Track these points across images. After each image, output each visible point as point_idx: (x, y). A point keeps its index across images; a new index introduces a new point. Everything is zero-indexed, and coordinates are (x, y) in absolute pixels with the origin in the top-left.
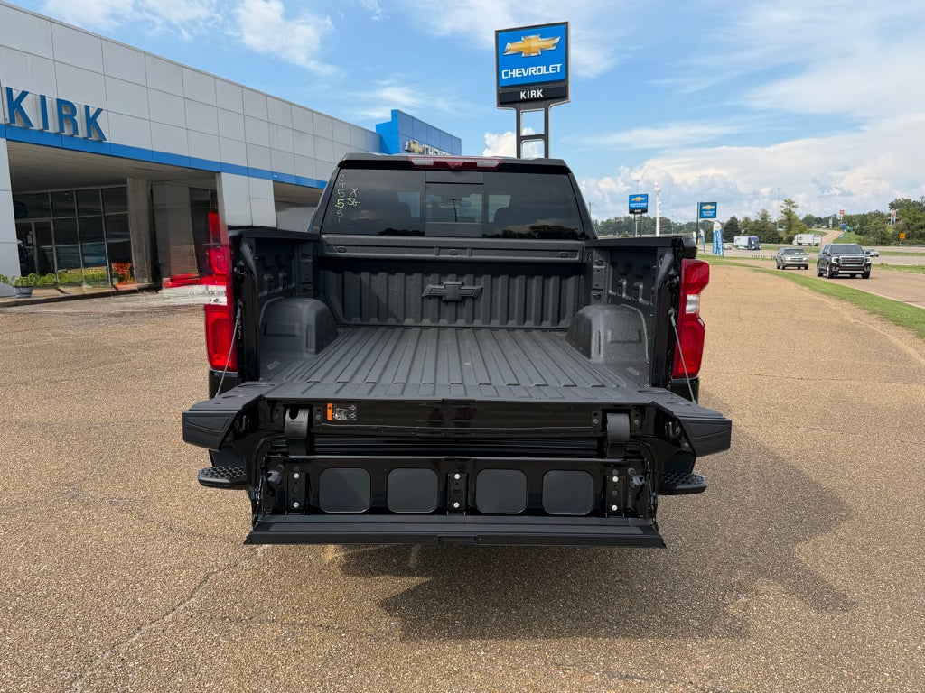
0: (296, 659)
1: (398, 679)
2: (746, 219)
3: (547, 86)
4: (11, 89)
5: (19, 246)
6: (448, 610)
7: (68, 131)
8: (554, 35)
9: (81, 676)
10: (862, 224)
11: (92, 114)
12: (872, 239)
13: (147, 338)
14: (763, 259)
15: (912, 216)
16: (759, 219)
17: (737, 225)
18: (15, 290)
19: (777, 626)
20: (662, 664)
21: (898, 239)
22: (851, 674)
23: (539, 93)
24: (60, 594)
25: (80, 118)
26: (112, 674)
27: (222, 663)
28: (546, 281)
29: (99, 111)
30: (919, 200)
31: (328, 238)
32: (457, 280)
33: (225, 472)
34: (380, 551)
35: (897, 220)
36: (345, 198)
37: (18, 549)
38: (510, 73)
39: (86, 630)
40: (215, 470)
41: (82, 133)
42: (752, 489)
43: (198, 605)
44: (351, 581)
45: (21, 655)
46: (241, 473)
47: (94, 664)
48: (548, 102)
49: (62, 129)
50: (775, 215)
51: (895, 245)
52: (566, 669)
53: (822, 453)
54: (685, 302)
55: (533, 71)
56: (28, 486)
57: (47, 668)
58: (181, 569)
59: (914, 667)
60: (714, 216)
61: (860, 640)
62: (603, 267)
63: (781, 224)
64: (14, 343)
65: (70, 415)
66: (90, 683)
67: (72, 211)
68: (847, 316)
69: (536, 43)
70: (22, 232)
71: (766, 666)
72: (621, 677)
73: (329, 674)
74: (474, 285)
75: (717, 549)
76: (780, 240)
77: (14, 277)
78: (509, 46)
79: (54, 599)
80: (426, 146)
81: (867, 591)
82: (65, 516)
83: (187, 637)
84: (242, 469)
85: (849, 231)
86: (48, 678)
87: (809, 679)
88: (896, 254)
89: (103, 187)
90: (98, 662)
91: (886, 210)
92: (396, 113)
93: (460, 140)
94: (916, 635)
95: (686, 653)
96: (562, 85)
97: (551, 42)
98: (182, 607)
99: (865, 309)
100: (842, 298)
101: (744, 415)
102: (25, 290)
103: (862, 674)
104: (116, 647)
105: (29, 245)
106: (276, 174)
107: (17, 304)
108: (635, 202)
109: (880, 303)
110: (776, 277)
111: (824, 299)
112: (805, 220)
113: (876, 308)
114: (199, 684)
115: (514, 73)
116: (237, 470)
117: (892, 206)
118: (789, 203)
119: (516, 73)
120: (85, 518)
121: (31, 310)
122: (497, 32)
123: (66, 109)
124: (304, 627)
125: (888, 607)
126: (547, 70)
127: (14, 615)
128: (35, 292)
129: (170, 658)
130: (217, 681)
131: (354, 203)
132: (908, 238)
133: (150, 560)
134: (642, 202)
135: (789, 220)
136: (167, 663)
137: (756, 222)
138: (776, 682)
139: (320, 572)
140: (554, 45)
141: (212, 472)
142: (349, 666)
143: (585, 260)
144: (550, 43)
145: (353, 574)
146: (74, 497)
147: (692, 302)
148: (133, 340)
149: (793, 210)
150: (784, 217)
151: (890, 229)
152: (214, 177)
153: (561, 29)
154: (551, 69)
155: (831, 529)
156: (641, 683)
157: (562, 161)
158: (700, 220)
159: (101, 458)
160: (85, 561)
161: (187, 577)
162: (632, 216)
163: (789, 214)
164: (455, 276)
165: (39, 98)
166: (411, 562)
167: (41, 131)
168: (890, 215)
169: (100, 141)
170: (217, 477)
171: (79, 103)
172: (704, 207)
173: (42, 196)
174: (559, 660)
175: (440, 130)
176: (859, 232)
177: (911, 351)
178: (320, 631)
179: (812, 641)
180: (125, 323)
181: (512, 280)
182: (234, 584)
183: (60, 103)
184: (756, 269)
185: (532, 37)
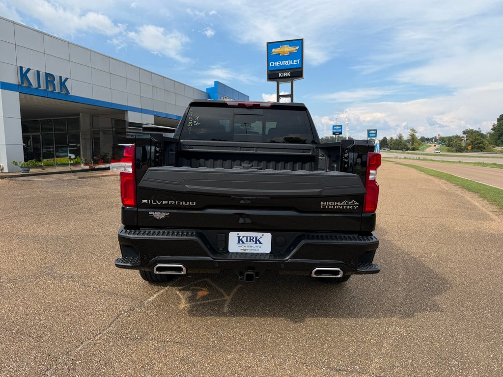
0: (165, 360)
1: (219, 371)
2: (391, 138)
3: (292, 71)
4: (22, 67)
5: (24, 147)
6: (245, 334)
7: (50, 89)
8: (295, 45)
9: (51, 368)
10: (449, 142)
11: (63, 80)
12: (454, 149)
13: (88, 193)
14: (400, 158)
15: (474, 138)
16: (398, 138)
17: (386, 141)
18: (21, 169)
19: (417, 344)
20: (357, 363)
21: (467, 149)
22: (457, 369)
23: (289, 74)
24: (40, 324)
25: (57, 82)
26: (67, 367)
27: (125, 361)
28: (295, 165)
29: (67, 79)
30: (477, 130)
31: (183, 142)
32: (249, 164)
33: (129, 260)
34: (208, 303)
35: (467, 140)
36: (193, 122)
37: (19, 301)
38: (274, 64)
39: (54, 343)
40: (124, 259)
41: (58, 90)
42: (400, 272)
43: (113, 331)
44: (194, 319)
45: (19, 357)
46: (137, 261)
47: (58, 362)
48: (293, 78)
49: (47, 88)
50: (406, 137)
51: (466, 152)
52: (307, 366)
53: (435, 255)
54: (369, 174)
55: (286, 63)
56: (25, 268)
57: (32, 363)
58: (105, 312)
59: (489, 366)
60: (376, 136)
61: (460, 351)
62: (324, 158)
63: (409, 141)
64: (20, 195)
65: (48, 232)
66: (55, 372)
67: (51, 130)
68: (444, 186)
69: (287, 49)
70: (25, 139)
71: (412, 365)
72: (337, 370)
73: (182, 368)
74: (258, 166)
75: (384, 303)
76: (408, 149)
77: (20, 162)
78: (273, 50)
79: (37, 327)
81: (462, 325)
82: (44, 284)
83: (107, 348)
84: (138, 259)
85: (443, 145)
86: (33, 369)
87: (435, 372)
88: (466, 156)
89: (68, 118)
90: (60, 361)
91: (461, 134)
92: (217, 83)
93: (249, 97)
94: (489, 349)
95: (370, 358)
96: (300, 70)
98: (105, 332)
99: (453, 183)
100: (441, 178)
101: (395, 235)
102: (26, 169)
103: (463, 370)
104: (70, 353)
105: (29, 146)
106: (156, 112)
107: (22, 176)
108: (336, 129)
109: (460, 180)
110: (407, 167)
111: (432, 178)
112: (420, 139)
113: (459, 183)
114: (113, 373)
116: (135, 259)
117: (464, 133)
118: (413, 130)
119: (277, 64)
120: (54, 285)
121: (29, 179)
122: (268, 43)
123: (50, 77)
124: (169, 343)
125: (474, 334)
126: (293, 62)
127: (16, 335)
128: (31, 170)
129: (98, 359)
130: (123, 372)
131: (197, 124)
132: (472, 149)
133: (88, 307)
134: (339, 129)
135: (413, 139)
136: (96, 361)
137: (396, 140)
138: (418, 373)
139: (177, 314)
140: (296, 50)
141: (122, 260)
142: (193, 364)
143: (315, 154)
144: (294, 49)
145: (195, 315)
146: (49, 274)
147: (373, 174)
148: (81, 194)
149: (415, 134)
150: (410, 138)
151: (463, 144)
152: (124, 113)
153: (300, 42)
154: (294, 62)
155: (442, 294)
156: (347, 374)
157: (303, 104)
158: (369, 139)
159: (64, 254)
160: (53, 307)
161: (108, 316)
162: (334, 136)
163: (413, 136)
164: (248, 162)
165: (36, 72)
166: (225, 309)
167: (37, 88)
168: (463, 137)
169: (66, 94)
170: (125, 263)
171: (56, 74)
172: (370, 132)
173: (36, 122)
174: (303, 361)
175: (238, 92)
176: (448, 146)
177: (477, 204)
178: (177, 345)
179: (435, 352)
180: (77, 186)
181: (277, 164)
182: (132, 320)
183: (47, 75)
184: (397, 163)
185: (285, 46)
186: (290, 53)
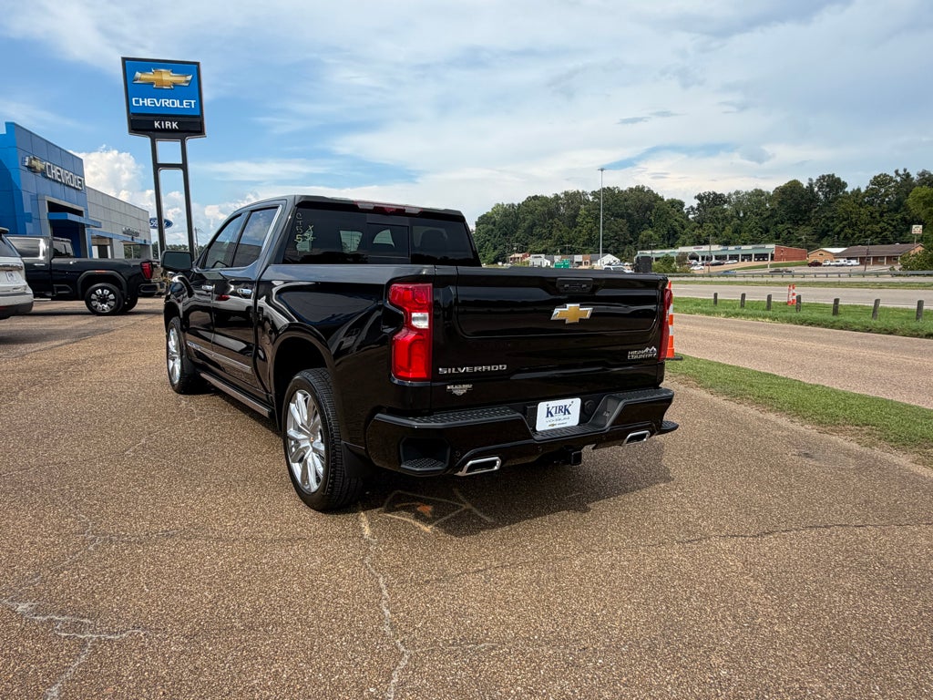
3: (181, 120)
8: (184, 73)
23: (174, 125)
36: (303, 234)
38: (141, 102)
48: (184, 134)
55: (167, 103)
78: (138, 74)
80: (48, 164)
92: (10, 126)
93: (82, 160)
96: (198, 120)
97: (183, 79)
115: (145, 102)
119: (148, 102)
122: (124, 59)
126: (181, 104)
131: (310, 238)
139: (438, 539)
140: (187, 82)
153: (193, 68)
154: (185, 104)
166: (487, 519)
175: (60, 149)
185: (163, 70)
186: (175, 85)
